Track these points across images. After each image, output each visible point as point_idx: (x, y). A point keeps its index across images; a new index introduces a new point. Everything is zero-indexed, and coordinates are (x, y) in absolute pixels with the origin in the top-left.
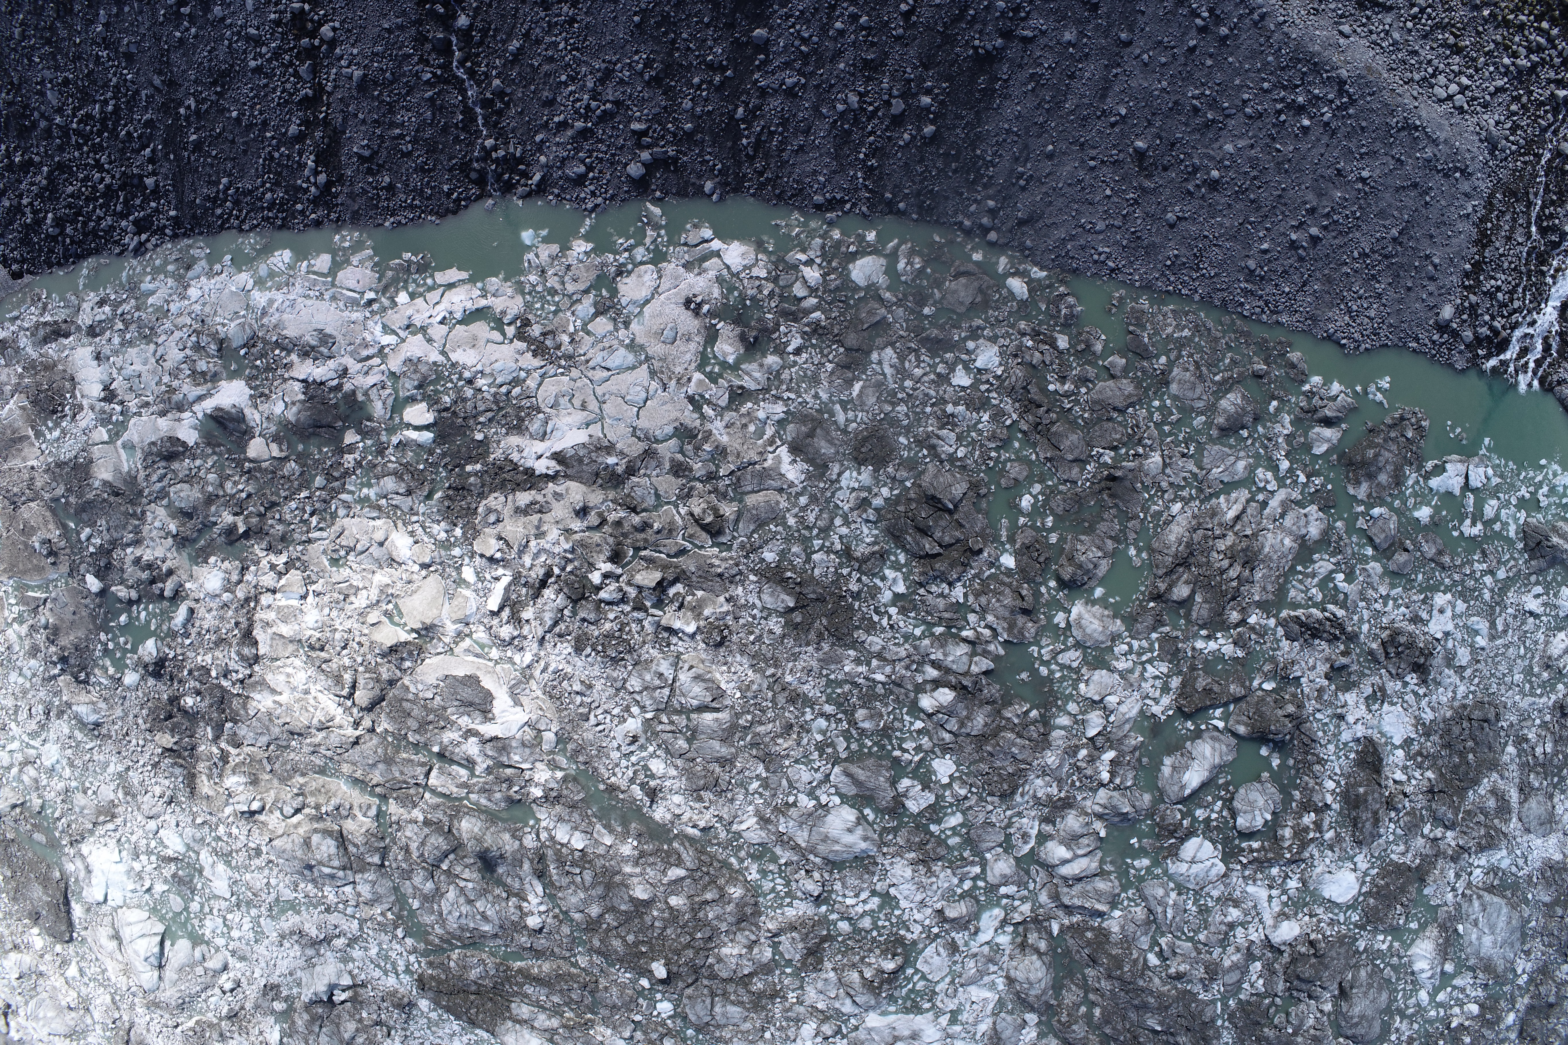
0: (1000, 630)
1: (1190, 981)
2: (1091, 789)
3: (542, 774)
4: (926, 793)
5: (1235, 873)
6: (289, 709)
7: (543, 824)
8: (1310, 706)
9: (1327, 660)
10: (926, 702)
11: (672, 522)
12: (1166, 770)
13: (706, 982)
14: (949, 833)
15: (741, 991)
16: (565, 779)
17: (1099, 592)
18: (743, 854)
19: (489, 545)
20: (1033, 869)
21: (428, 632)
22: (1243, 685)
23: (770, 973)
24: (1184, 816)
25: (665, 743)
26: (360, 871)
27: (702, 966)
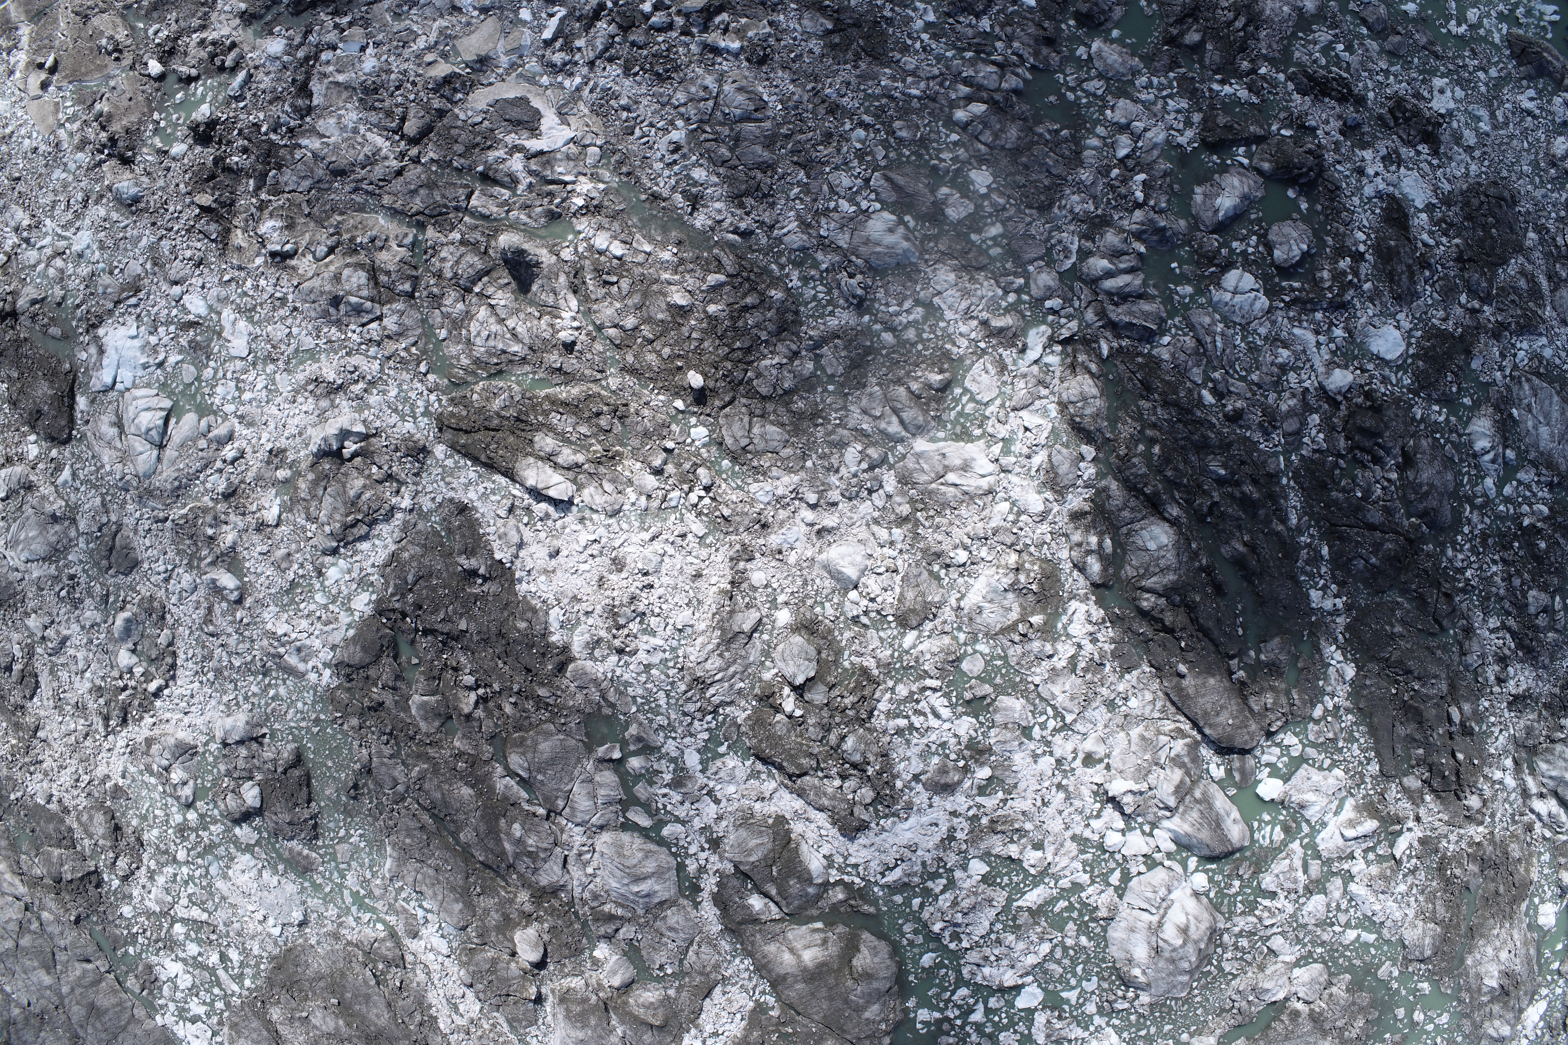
0: (1026, 55)
1: (1248, 428)
2: (1126, 210)
3: (585, 186)
4: (966, 201)
5: (1280, 313)
6: (336, 147)
7: (582, 236)
8: (1330, 157)
9: (1340, 117)
10: (960, 115)
12: (1198, 198)
13: (744, 400)
14: (990, 243)
15: (781, 410)
16: (606, 192)
17: (1115, 33)
18: (783, 260)
20: (1077, 285)
21: (482, 64)
22: (1262, 127)
23: (811, 389)
24: (1221, 246)
25: (708, 151)
26: (389, 302)
27: (741, 383)
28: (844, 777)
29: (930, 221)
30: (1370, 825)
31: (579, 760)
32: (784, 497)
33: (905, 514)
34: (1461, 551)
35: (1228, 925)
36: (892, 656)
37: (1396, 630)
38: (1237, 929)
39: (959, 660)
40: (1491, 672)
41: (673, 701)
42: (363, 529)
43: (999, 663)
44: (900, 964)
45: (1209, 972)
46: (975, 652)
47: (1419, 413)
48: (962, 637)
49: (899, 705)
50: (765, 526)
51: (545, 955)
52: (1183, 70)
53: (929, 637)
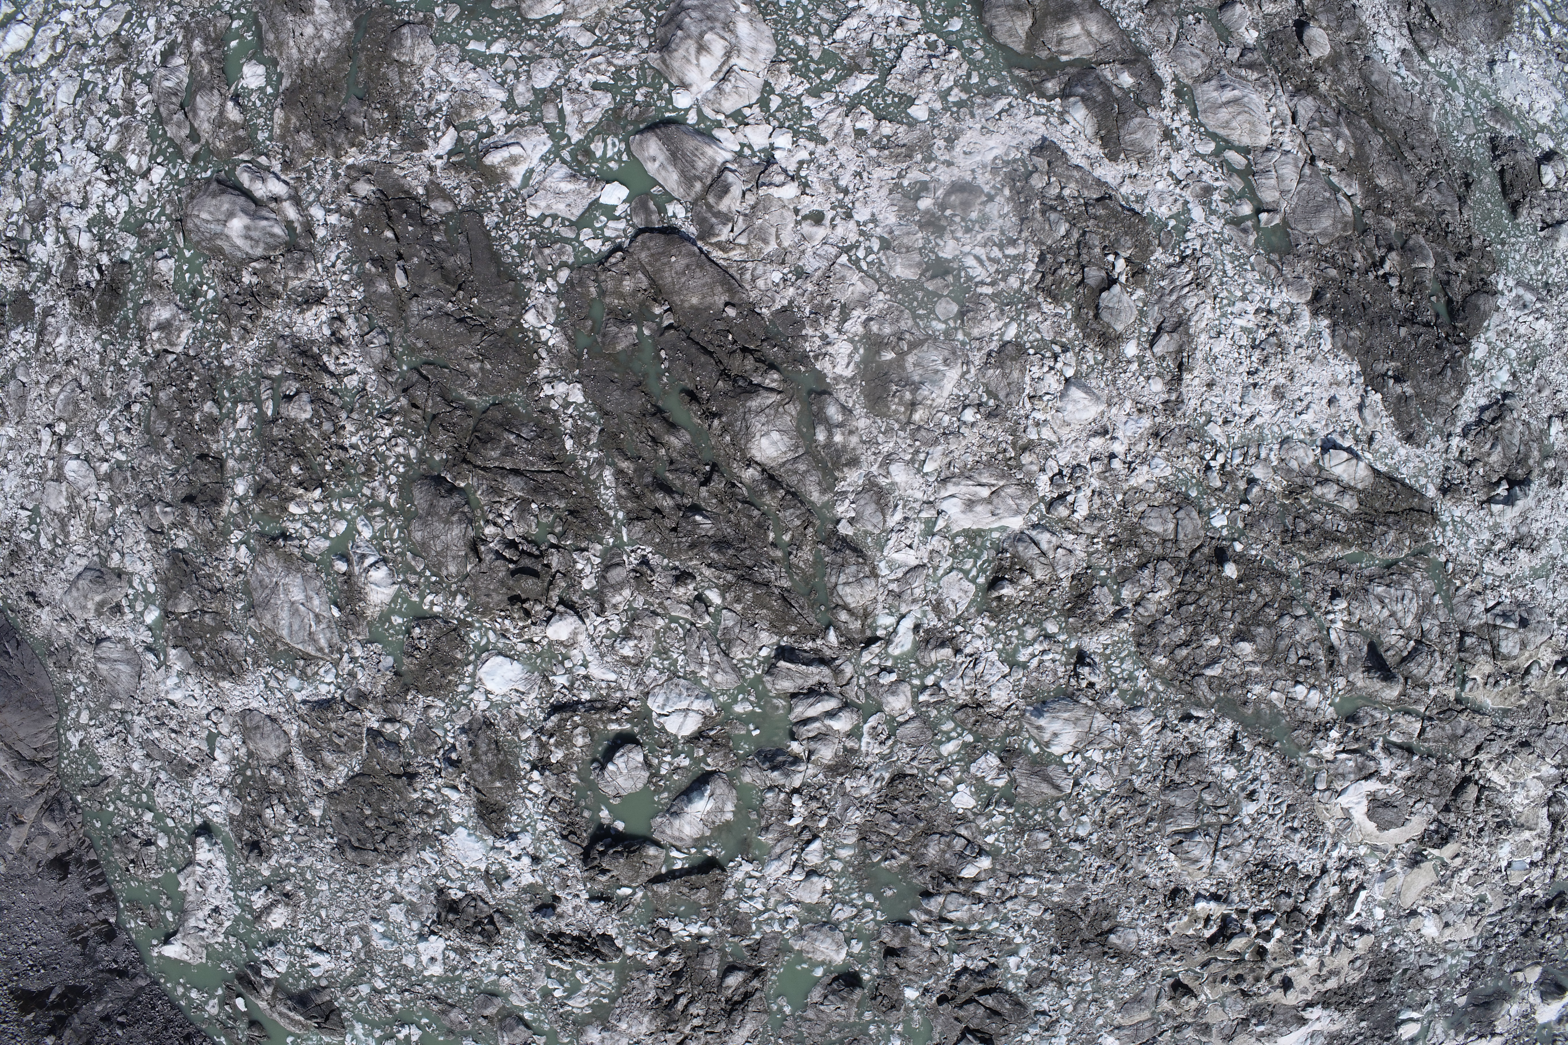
0: (917, 934)
1: (666, 568)
2: (809, 786)
3: (1328, 750)
4: (979, 774)
5: (633, 695)
6: (1528, 769)
7: (1329, 702)
8: (575, 871)
9: (560, 916)
10: (985, 863)
11: (1212, 989)
12: (730, 807)
13: (1183, 555)
14: (954, 734)
15: (1148, 548)
16: (1309, 746)
17: (819, 972)
18: (1152, 696)
19: (1361, 944)
20: (863, 700)
21: (1415, 860)
22: (655, 894)
23: (1122, 571)
24: (703, 759)
25: (1223, 796)
26: (1481, 626)
27: (1186, 572)
28: (1060, 197)
29: (1015, 750)
30: (494, 159)
31: (1294, 211)
32: (1142, 463)
33: (1027, 454)
34: (398, 456)
35: (644, 56)
36: (1026, 315)
37: (478, 365)
38: (634, 52)
39: (962, 314)
40: (350, 329)
41: (1220, 267)
42: (1487, 416)
43: (921, 312)
44: (981, 21)
45: (658, 9)
46: (945, 322)
47: (459, 601)
48: (960, 336)
49: (1015, 268)
50: (1156, 435)
51: (1300, 35)
52: (744, 943)
53: (992, 335)
